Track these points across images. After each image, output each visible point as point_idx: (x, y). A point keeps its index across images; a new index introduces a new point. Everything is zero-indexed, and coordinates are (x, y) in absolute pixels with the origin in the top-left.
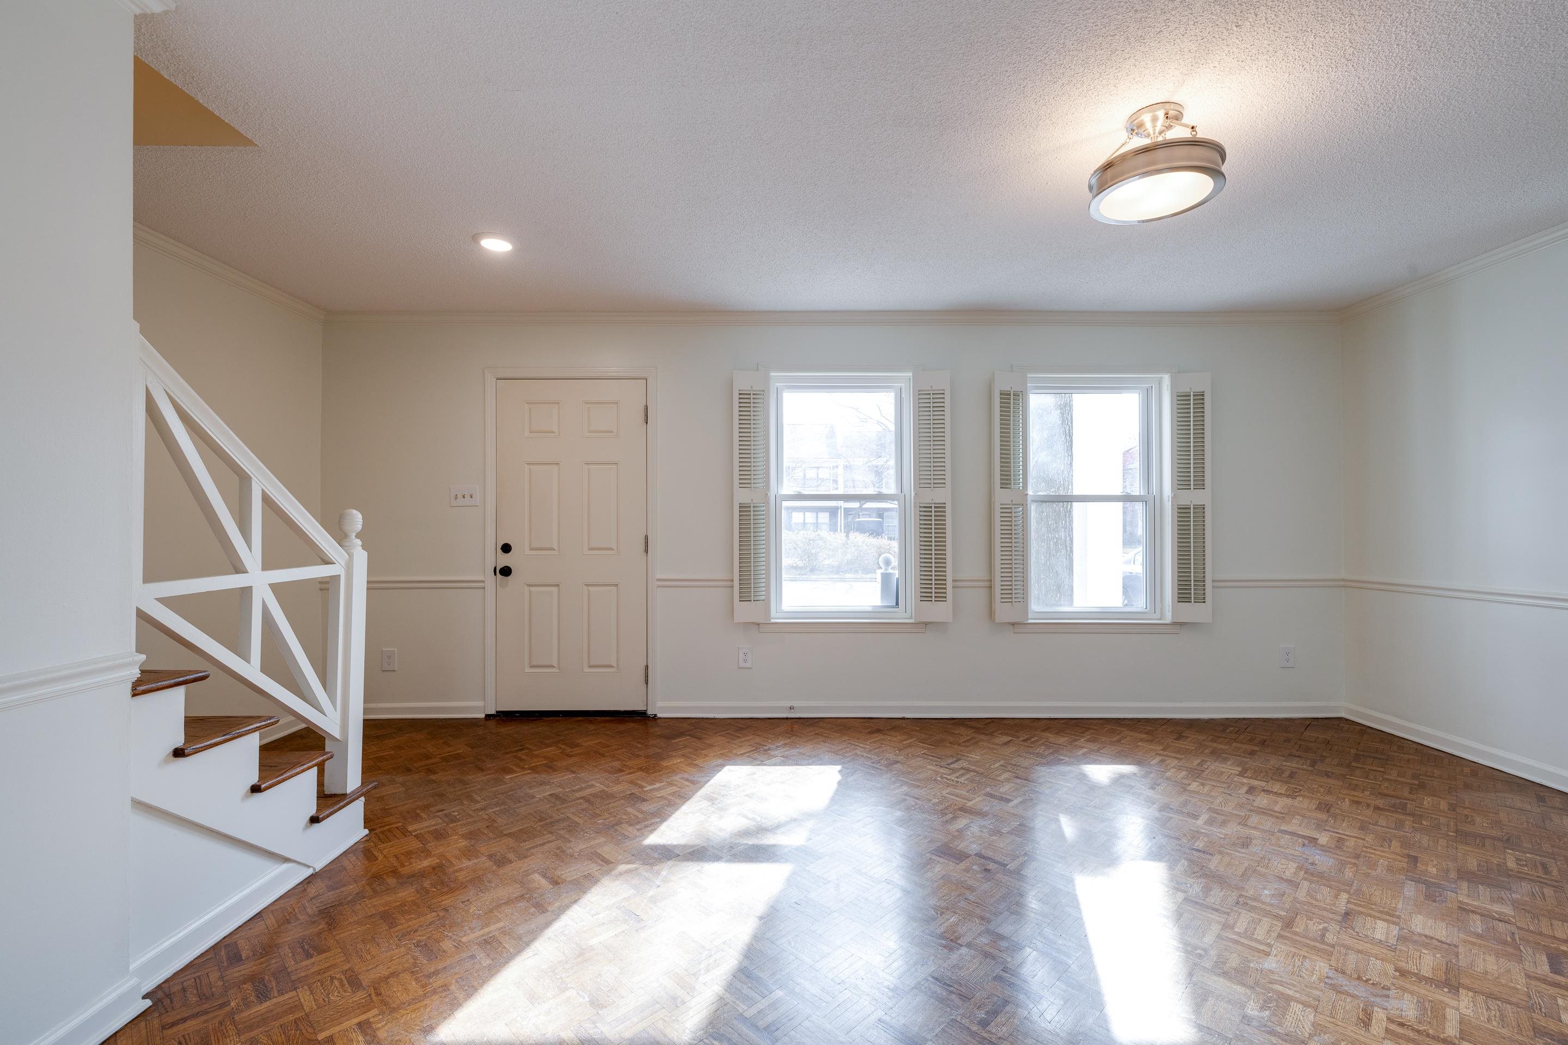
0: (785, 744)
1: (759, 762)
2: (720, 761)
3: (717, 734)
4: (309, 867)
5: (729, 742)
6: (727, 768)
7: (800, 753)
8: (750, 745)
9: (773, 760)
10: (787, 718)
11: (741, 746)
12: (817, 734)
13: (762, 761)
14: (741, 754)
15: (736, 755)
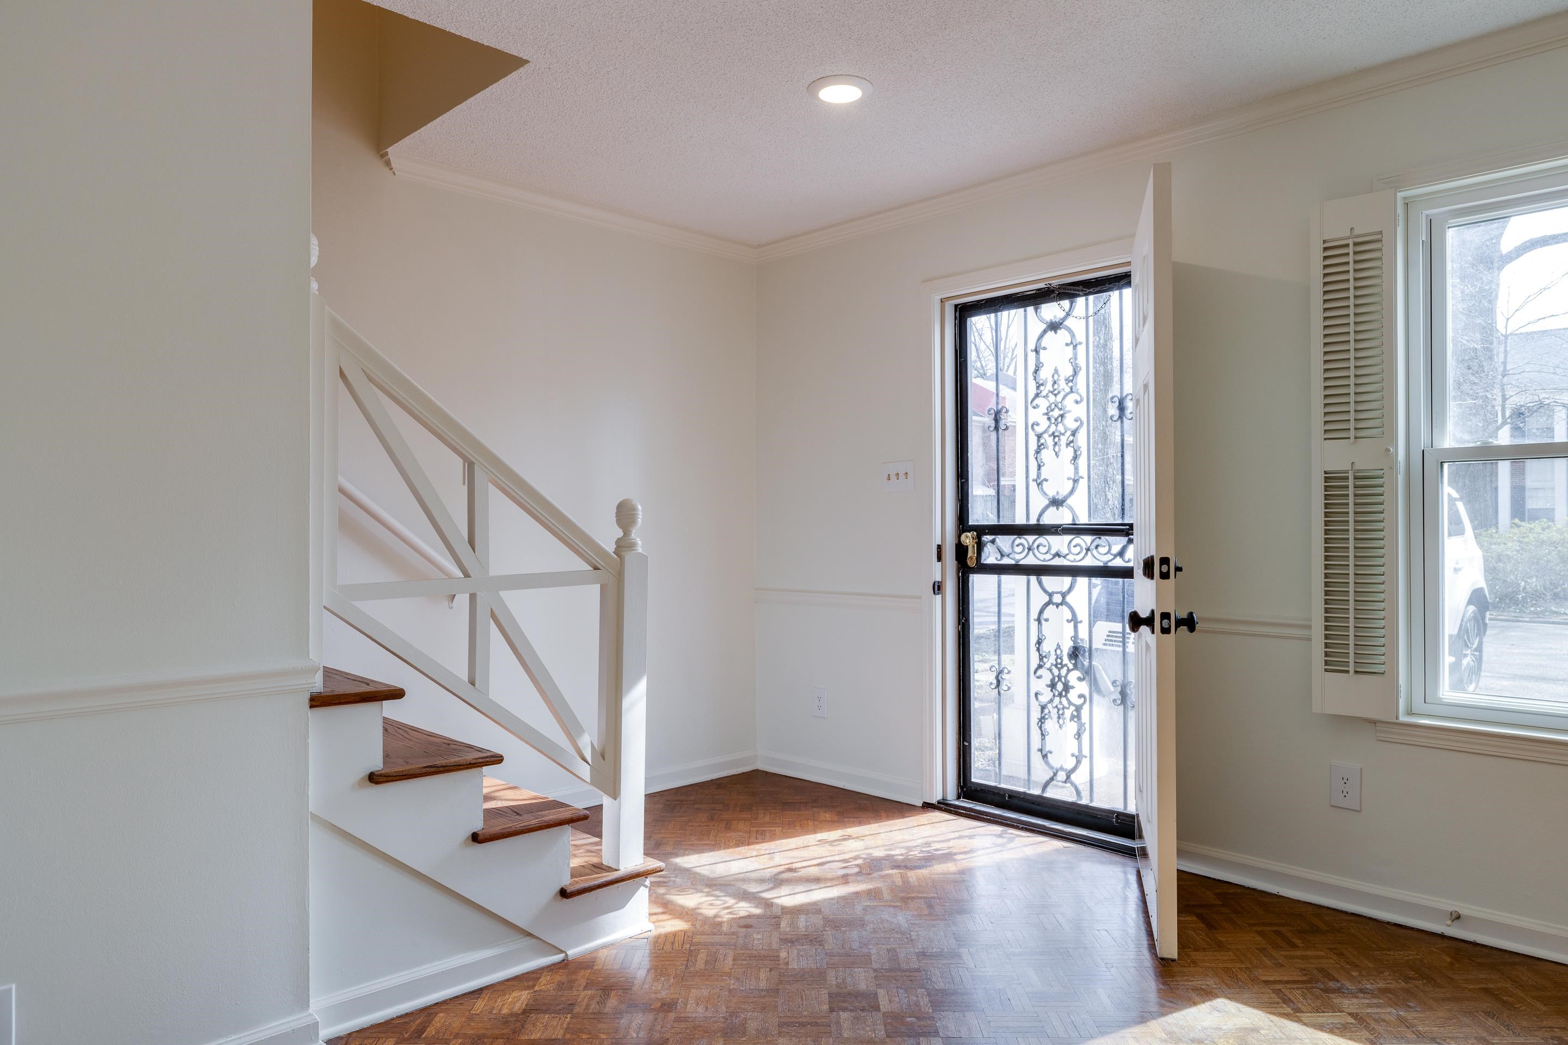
0: (1384, 991)
1: (1289, 1010)
2: (1211, 982)
3: (1254, 929)
4: (562, 952)
5: (1262, 950)
6: (1220, 1002)
7: (1402, 1020)
8: (1302, 970)
9: (1328, 1018)
10: (1442, 936)
11: (1282, 966)
12: (1487, 991)
13: (1298, 1010)
14: (1266, 982)
15: (1255, 980)
